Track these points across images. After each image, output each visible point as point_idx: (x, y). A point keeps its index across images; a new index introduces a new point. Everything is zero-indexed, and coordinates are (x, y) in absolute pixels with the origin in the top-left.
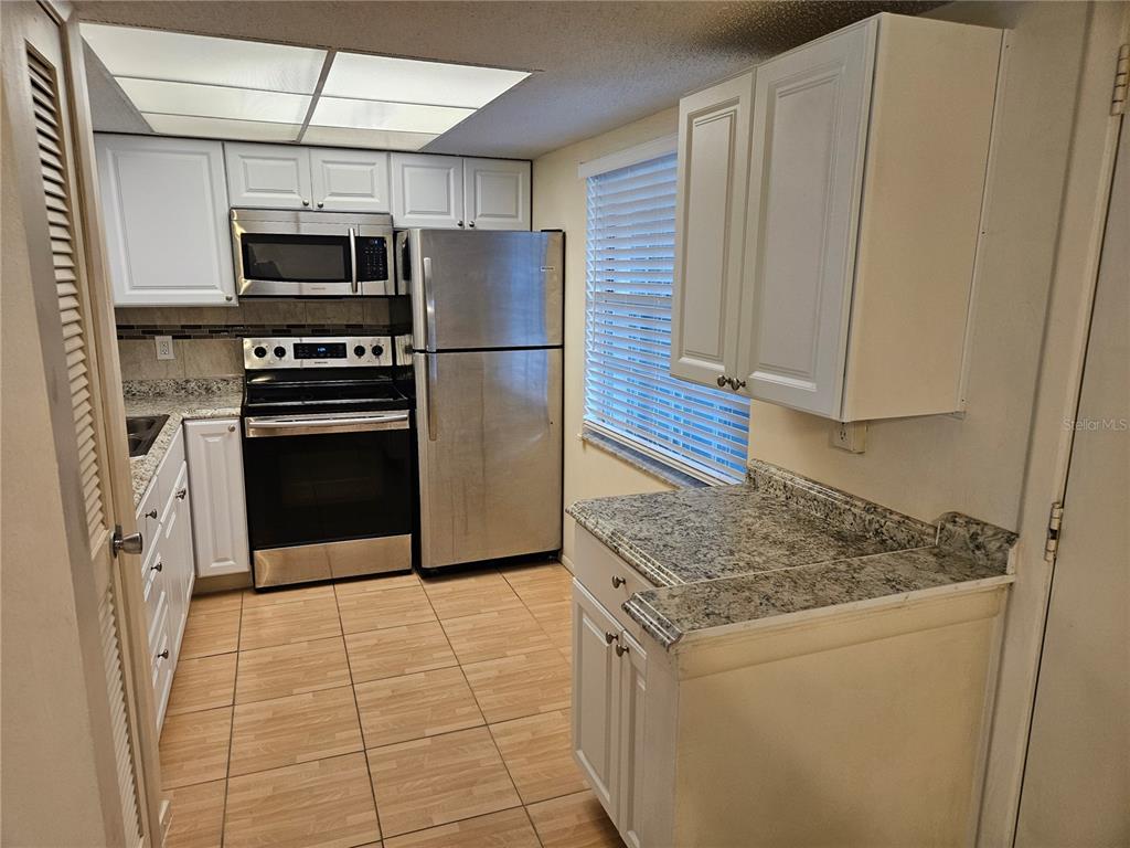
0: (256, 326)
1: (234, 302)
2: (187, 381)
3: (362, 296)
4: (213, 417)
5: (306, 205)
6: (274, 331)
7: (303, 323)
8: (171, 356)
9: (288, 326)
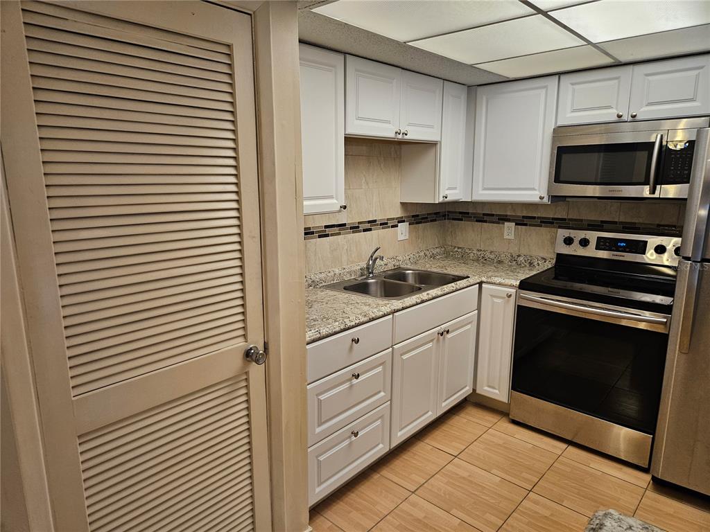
0: (575, 220)
1: (546, 200)
2: (519, 256)
3: (659, 198)
4: (500, 284)
5: (619, 116)
6: (589, 225)
7: (617, 220)
8: (512, 237)
9: (602, 222)
